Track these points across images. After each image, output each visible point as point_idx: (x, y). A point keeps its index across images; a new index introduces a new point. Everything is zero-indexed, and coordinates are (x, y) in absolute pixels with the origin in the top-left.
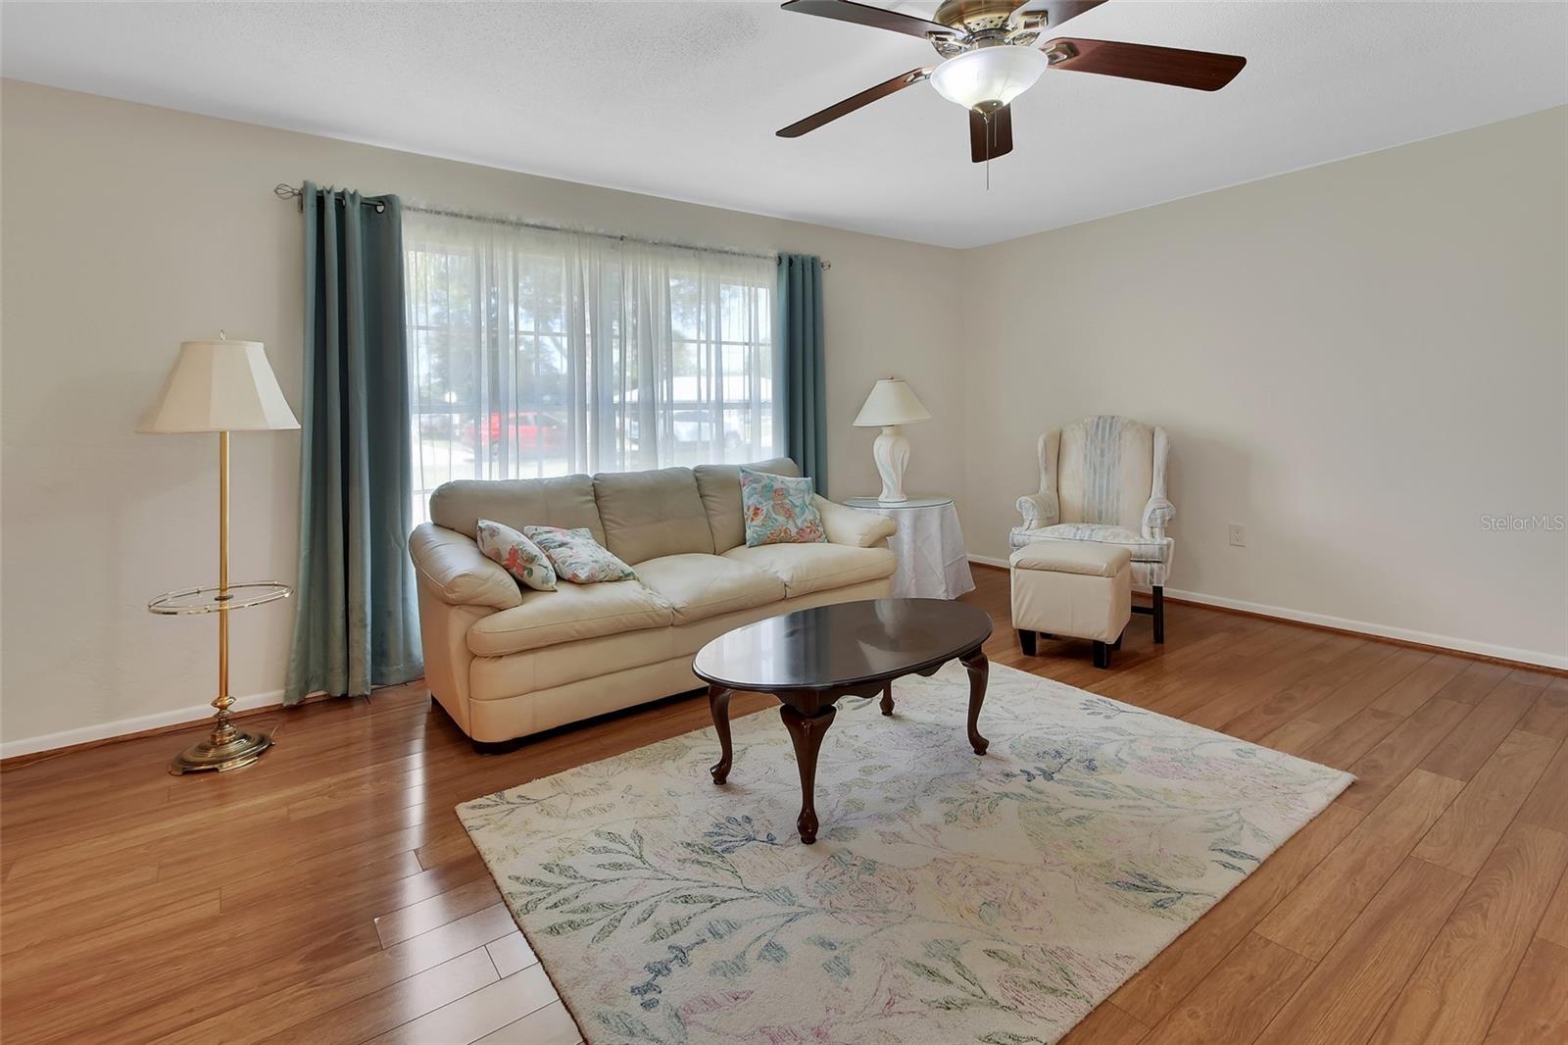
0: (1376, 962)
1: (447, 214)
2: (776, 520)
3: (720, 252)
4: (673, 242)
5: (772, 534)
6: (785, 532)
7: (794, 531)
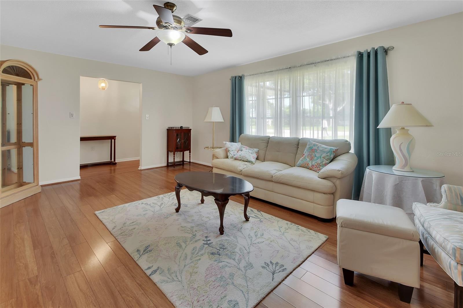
0: (100, 284)
1: (252, 75)
2: (306, 159)
3: (325, 61)
4: (306, 64)
5: (303, 164)
6: (307, 165)
7: (310, 165)
